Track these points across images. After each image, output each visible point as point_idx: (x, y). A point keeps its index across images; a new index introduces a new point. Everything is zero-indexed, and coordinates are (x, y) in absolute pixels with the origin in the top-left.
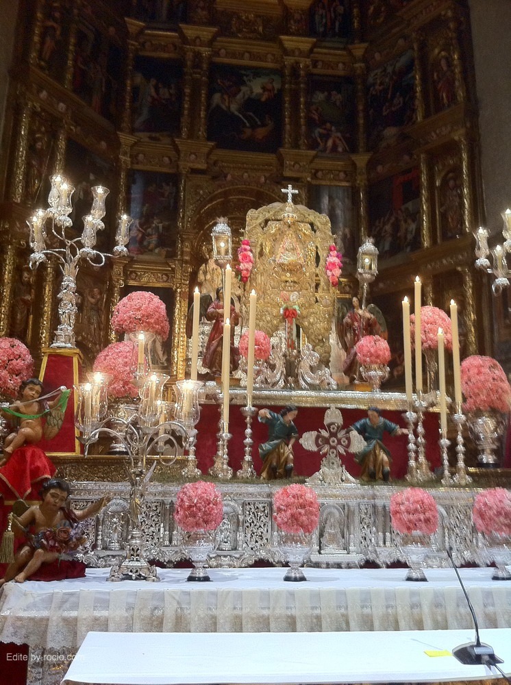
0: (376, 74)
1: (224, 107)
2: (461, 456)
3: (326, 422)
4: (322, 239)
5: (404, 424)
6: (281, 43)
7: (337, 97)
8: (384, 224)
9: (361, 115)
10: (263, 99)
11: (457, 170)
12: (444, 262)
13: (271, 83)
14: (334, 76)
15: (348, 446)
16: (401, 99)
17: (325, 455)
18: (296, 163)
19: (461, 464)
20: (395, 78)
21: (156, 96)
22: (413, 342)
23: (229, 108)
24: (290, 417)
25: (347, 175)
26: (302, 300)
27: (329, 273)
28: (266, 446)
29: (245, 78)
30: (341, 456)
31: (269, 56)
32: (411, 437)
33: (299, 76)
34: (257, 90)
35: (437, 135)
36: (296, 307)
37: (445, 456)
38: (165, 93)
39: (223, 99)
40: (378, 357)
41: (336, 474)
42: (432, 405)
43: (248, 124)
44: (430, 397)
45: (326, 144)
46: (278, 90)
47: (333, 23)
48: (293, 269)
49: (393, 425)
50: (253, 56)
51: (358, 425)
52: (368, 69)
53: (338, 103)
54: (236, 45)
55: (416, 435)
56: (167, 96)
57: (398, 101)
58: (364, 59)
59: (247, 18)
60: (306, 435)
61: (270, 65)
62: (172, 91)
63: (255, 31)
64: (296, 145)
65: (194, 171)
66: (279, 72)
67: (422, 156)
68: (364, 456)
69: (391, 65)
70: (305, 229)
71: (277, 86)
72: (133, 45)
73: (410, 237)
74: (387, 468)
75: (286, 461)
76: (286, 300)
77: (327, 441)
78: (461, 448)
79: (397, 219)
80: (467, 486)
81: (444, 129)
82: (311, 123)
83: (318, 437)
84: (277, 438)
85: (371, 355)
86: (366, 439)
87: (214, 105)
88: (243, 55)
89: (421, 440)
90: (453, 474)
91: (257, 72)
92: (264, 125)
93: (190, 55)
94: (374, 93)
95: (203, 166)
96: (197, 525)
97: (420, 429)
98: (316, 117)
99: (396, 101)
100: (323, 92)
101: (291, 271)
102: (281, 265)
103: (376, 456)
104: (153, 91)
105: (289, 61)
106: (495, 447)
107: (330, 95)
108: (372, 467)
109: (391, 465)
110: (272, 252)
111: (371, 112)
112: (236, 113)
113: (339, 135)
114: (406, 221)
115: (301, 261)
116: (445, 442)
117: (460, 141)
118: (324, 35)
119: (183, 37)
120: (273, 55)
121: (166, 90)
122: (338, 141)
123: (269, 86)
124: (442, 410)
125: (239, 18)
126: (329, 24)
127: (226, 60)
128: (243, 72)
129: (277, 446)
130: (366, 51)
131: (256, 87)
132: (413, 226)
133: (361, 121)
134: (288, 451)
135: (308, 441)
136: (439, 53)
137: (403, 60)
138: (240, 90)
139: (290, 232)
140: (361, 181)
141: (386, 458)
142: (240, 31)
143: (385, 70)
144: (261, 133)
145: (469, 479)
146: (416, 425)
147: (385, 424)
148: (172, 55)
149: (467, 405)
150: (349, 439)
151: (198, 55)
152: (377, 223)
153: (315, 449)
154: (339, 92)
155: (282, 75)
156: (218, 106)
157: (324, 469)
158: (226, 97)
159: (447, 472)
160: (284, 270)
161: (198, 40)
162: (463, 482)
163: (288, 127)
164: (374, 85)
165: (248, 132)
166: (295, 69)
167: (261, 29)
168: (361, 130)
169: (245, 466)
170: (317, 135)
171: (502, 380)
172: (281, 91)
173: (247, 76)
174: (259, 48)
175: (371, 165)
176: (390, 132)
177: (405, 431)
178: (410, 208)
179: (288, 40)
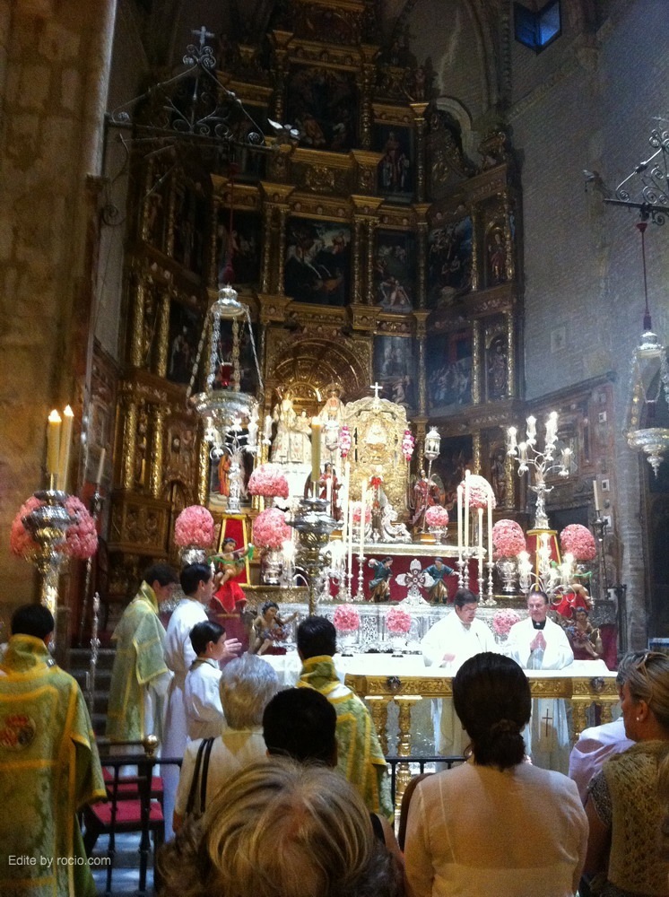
0: (437, 233)
1: (299, 260)
2: (491, 588)
3: (411, 569)
4: (400, 425)
5: (457, 569)
6: (352, 201)
7: (401, 252)
8: (440, 376)
9: (422, 272)
10: (334, 252)
11: (503, 337)
12: (490, 419)
13: (342, 237)
14: (400, 231)
15: (424, 583)
16: (459, 263)
17: (410, 588)
18: (364, 317)
19: (490, 593)
20: (454, 240)
21: (237, 248)
22: (464, 502)
23: (303, 260)
24: (388, 564)
25: (407, 326)
26: (385, 471)
27: (405, 452)
28: (374, 582)
29: (318, 232)
30: (420, 589)
31: (341, 211)
32: (461, 576)
33: (367, 232)
34: (329, 243)
35: (489, 306)
36: (381, 477)
37: (481, 589)
38: (245, 245)
39: (298, 253)
40: (440, 521)
41: (417, 600)
42: (474, 554)
43: (320, 276)
44: (473, 549)
45: (390, 296)
46: (348, 243)
47: (399, 176)
48: (379, 448)
49: (450, 569)
50: (327, 211)
51: (429, 569)
52: (431, 227)
53: (401, 257)
54: (310, 200)
55: (464, 575)
56: (247, 248)
57: (456, 263)
58: (428, 217)
59: (320, 170)
60: (399, 576)
61: (342, 220)
62: (252, 244)
63: (329, 185)
64: (364, 302)
65: (275, 324)
66: (349, 226)
67: (475, 322)
68: (432, 588)
69: (451, 227)
70: (387, 416)
71: (347, 239)
72: (218, 200)
73: (462, 390)
74: (446, 596)
75: (385, 592)
76: (373, 471)
77: (411, 580)
78: (491, 583)
79: (451, 372)
80: (493, 607)
81: (494, 301)
82: (378, 278)
83: (406, 577)
84: (380, 577)
85: (436, 520)
86: (434, 578)
87: (290, 257)
88: (316, 208)
89: (467, 577)
90: (485, 599)
91: (329, 226)
92: (334, 277)
93: (269, 213)
94: (434, 251)
95: (282, 319)
96: (348, 627)
97: (466, 570)
98: (382, 271)
99: (453, 264)
100: (388, 247)
101: (377, 449)
102: (370, 445)
103: (439, 588)
104: (234, 243)
105: (359, 219)
106: (513, 581)
107: (394, 250)
108: (436, 595)
109: (448, 593)
110: (363, 435)
111: (431, 269)
112: (310, 265)
113: (402, 288)
114: (459, 376)
115: (385, 442)
116: (481, 580)
117: (507, 314)
118: (391, 188)
119: (261, 190)
120: (344, 209)
121: (246, 242)
122: (401, 295)
123: (340, 240)
124: (480, 558)
125: (313, 170)
126: (395, 177)
127: (302, 215)
128: (315, 225)
129: (380, 582)
130: (430, 209)
131: (328, 240)
132: (465, 381)
133: (422, 278)
134: (387, 585)
135: (400, 580)
136: (494, 227)
137: (462, 226)
138: (313, 243)
139: (377, 420)
140: (421, 335)
141: (445, 590)
142: (313, 184)
143: (445, 231)
144: (332, 284)
145: (495, 603)
146: (464, 568)
147: (445, 570)
148: (253, 208)
149: (497, 553)
150: (424, 578)
151: (277, 211)
152: (434, 372)
153: (404, 584)
154: (403, 247)
155: (352, 231)
156: (293, 258)
157: (409, 596)
158: (300, 249)
159: (481, 599)
160: (372, 448)
161: (277, 197)
162: (491, 604)
163: (357, 283)
164: (435, 243)
165: (320, 284)
166: (364, 227)
167: (333, 183)
168: (422, 287)
169: (359, 594)
170: (382, 288)
171: (520, 538)
172: (350, 245)
173: (319, 229)
174: (331, 203)
175: (430, 321)
176: (448, 291)
177: (457, 573)
178: (463, 365)
179: (358, 199)
